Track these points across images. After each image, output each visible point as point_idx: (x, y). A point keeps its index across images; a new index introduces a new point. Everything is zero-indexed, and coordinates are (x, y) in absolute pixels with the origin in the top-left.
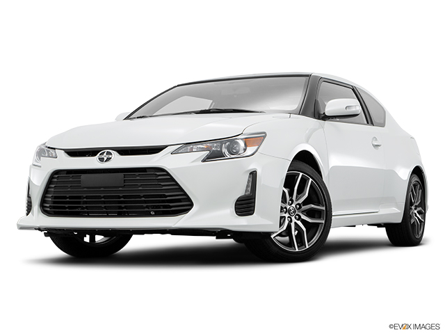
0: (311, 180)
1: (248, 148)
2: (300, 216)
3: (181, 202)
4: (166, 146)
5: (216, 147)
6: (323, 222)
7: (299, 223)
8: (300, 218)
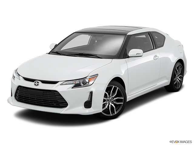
0: (118, 88)
1: (90, 82)
2: (113, 102)
3: (64, 103)
4: (59, 82)
6: (122, 103)
7: (113, 105)
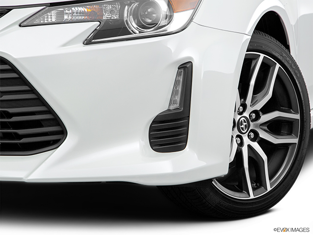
0: (278, 66)
1: (176, 15)
2: (256, 134)
3: (41, 126)
5: (111, 12)
6: (295, 141)
7: (256, 146)
8: (256, 138)
